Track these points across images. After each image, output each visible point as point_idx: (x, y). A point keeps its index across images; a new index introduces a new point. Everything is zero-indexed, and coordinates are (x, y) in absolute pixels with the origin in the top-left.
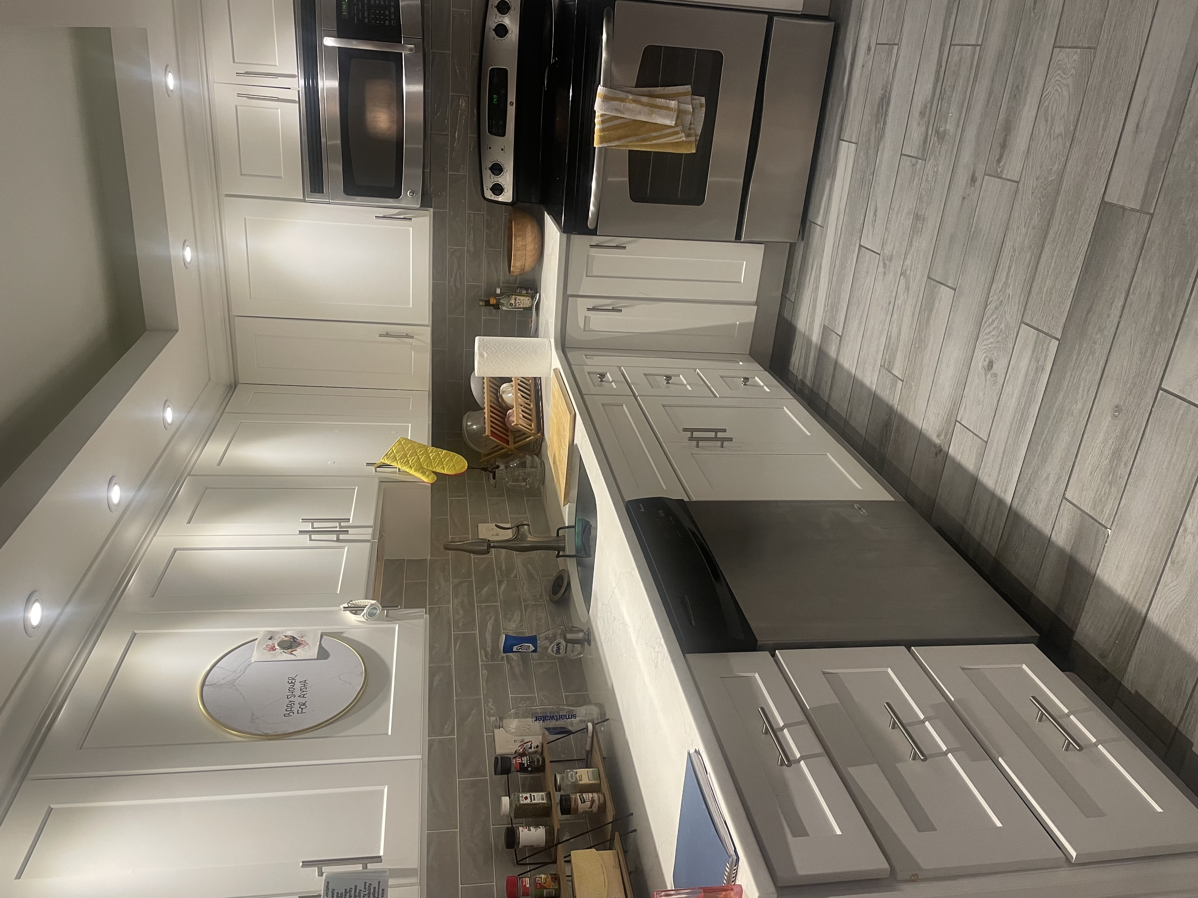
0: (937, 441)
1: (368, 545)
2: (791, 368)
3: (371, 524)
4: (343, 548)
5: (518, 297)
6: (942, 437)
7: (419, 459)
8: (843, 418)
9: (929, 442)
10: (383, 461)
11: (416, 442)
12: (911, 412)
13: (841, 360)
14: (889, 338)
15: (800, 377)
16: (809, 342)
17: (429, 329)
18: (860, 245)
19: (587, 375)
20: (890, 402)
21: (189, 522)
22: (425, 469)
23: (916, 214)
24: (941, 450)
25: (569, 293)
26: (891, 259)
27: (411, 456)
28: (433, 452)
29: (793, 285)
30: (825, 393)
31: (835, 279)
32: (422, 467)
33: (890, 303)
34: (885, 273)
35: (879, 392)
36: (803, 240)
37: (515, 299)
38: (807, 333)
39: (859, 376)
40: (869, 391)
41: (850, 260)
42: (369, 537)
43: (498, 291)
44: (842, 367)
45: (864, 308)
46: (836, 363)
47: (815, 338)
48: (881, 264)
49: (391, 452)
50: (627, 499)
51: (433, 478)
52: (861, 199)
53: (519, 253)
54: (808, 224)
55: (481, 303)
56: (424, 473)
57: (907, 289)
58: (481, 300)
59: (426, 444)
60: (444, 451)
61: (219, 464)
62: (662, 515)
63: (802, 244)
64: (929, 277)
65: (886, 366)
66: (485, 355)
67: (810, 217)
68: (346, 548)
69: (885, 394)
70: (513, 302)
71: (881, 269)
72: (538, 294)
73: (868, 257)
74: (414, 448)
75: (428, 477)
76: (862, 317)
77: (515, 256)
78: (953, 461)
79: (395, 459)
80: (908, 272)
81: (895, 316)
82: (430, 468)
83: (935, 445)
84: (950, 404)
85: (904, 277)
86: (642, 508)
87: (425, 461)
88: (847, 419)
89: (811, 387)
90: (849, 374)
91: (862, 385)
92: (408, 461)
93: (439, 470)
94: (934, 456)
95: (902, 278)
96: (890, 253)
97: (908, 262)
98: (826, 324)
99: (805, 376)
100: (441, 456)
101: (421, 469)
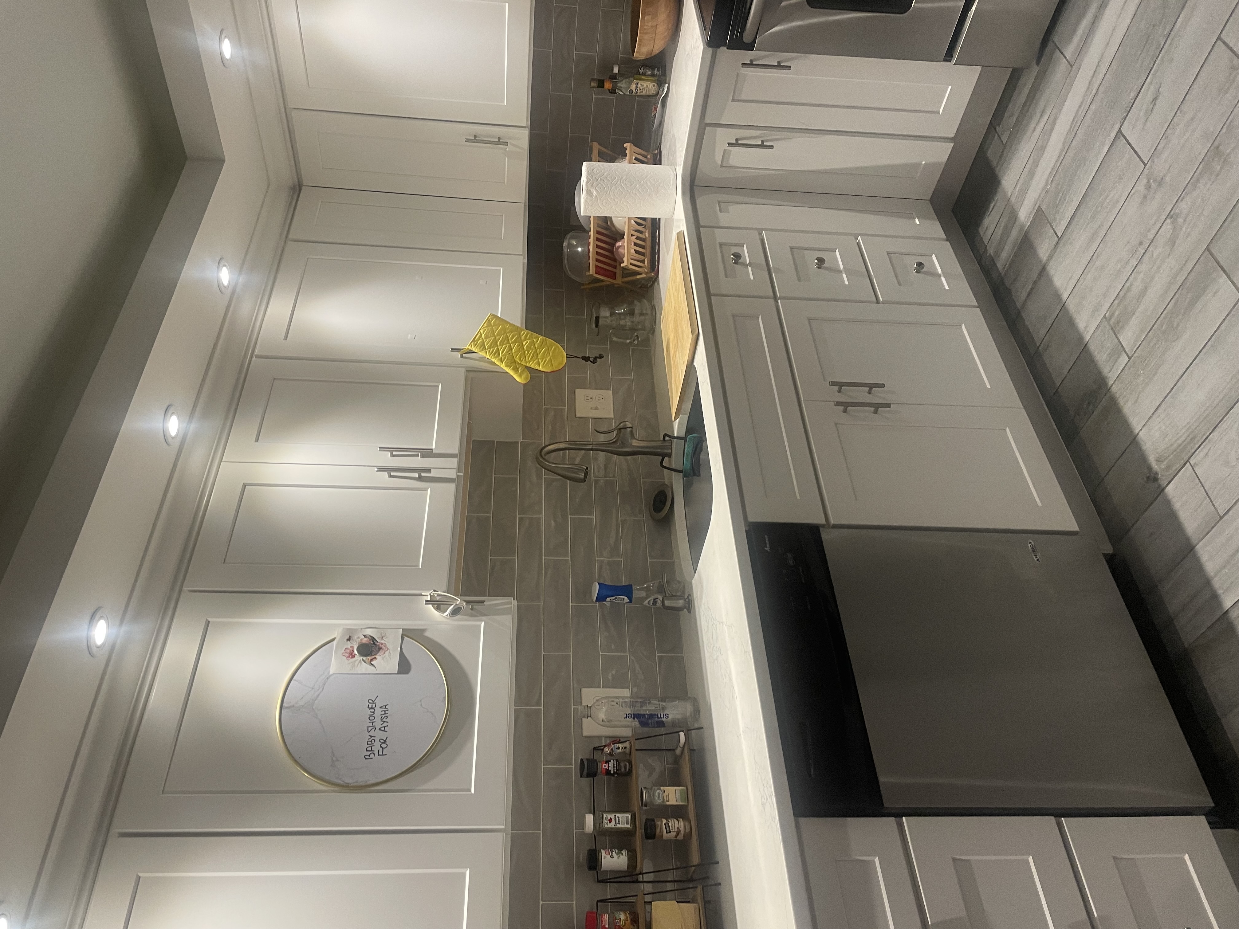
0: (1155, 466)
1: (452, 487)
2: (981, 232)
3: (456, 451)
4: (426, 489)
5: (640, 82)
6: (1163, 466)
7: (511, 349)
8: (1036, 344)
9: (1143, 458)
10: (470, 348)
11: (508, 323)
12: (1129, 404)
13: (1052, 269)
14: (1126, 289)
15: (991, 251)
16: (1014, 216)
17: (526, 133)
18: (1120, 131)
19: (718, 246)
20: (1105, 371)
21: (257, 441)
22: (518, 363)
23: (1217, 143)
24: (1155, 479)
25: (707, 120)
26: (1160, 183)
27: (502, 343)
28: (530, 340)
29: (1009, 120)
30: (1020, 295)
31: (1070, 154)
32: (515, 361)
33: (1141, 244)
34: (1145, 197)
35: (1092, 347)
36: (1038, 63)
37: (637, 84)
38: (1013, 199)
39: (1071, 306)
40: (1080, 338)
41: (1098, 144)
42: (453, 474)
43: (616, 70)
44: (1050, 281)
45: (1101, 225)
46: (1044, 269)
47: (1024, 214)
48: (1143, 181)
49: (479, 338)
50: (751, 519)
51: (526, 378)
52: (1138, 65)
53: (646, 37)
54: (1050, 45)
55: (593, 84)
56: (516, 370)
57: (1172, 242)
58: (593, 80)
59: (519, 325)
60: (541, 338)
61: (286, 338)
62: (791, 562)
63: (1035, 70)
64: (1207, 249)
65: (1111, 322)
66: (594, 193)
67: (1056, 38)
68: (429, 490)
69: (1101, 357)
70: (633, 87)
71: (1141, 187)
72: (667, 85)
73: (1127, 156)
74: (505, 332)
75: (520, 376)
76: (1096, 233)
77: (640, 40)
78: (1168, 503)
79: (483, 347)
80: (1180, 220)
81: (1143, 268)
82: (523, 363)
83: (1150, 468)
84: (1186, 435)
85: (1172, 223)
86: (768, 545)
87: (517, 351)
88: (1040, 348)
89: (1003, 274)
90: (1058, 296)
91: (1072, 323)
92: (498, 350)
93: (532, 365)
94: (1145, 479)
95: (1168, 221)
96: (1162, 174)
97: (1184, 206)
98: (1043, 207)
99: (998, 253)
100: (536, 346)
101: (512, 363)
